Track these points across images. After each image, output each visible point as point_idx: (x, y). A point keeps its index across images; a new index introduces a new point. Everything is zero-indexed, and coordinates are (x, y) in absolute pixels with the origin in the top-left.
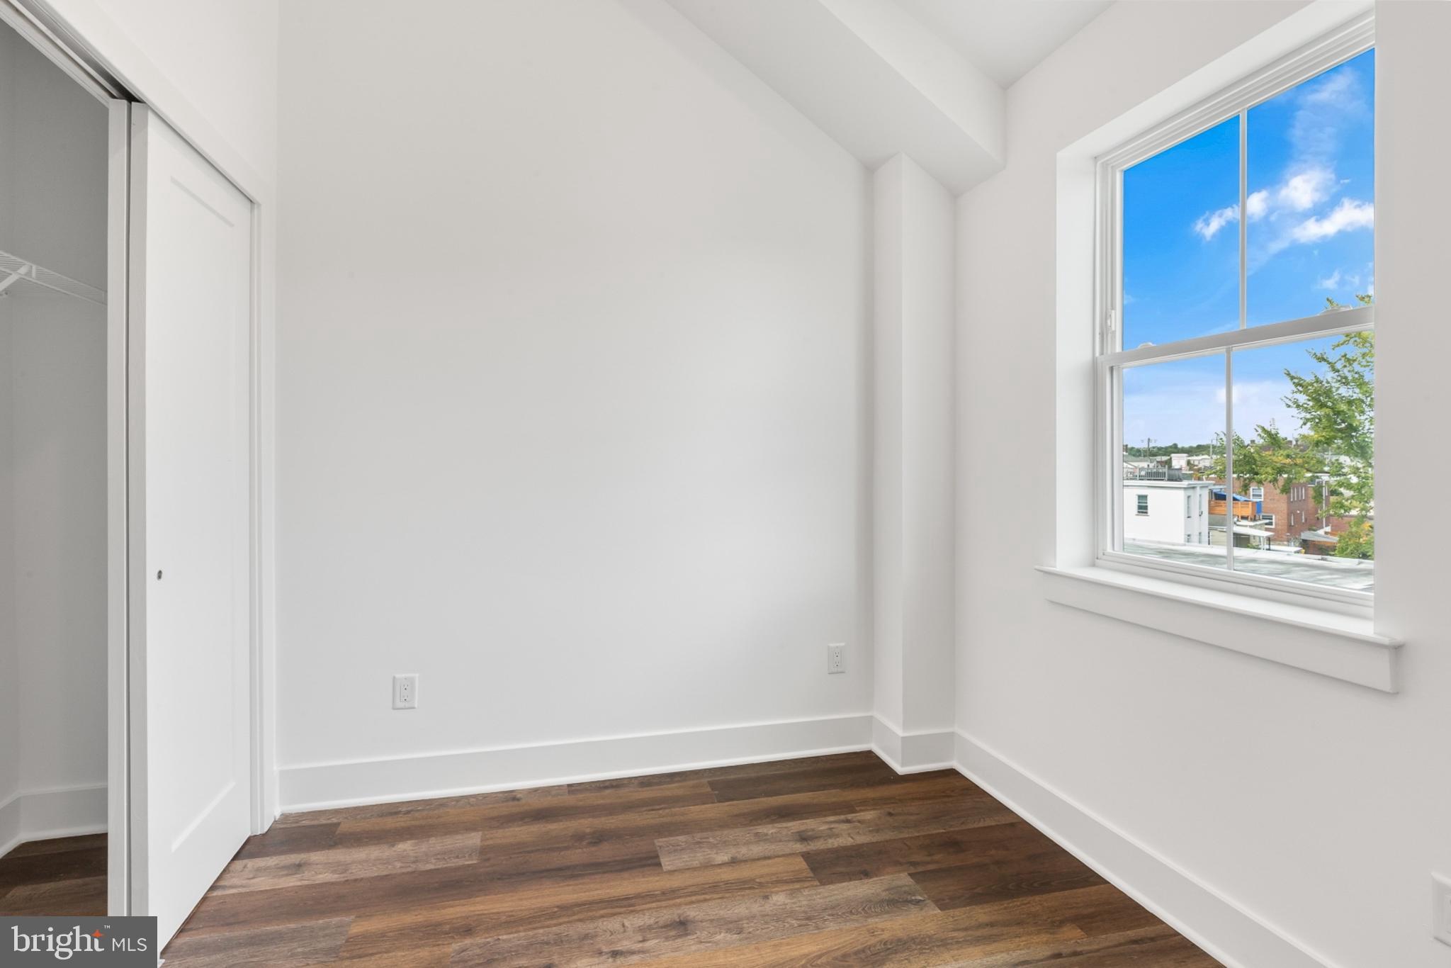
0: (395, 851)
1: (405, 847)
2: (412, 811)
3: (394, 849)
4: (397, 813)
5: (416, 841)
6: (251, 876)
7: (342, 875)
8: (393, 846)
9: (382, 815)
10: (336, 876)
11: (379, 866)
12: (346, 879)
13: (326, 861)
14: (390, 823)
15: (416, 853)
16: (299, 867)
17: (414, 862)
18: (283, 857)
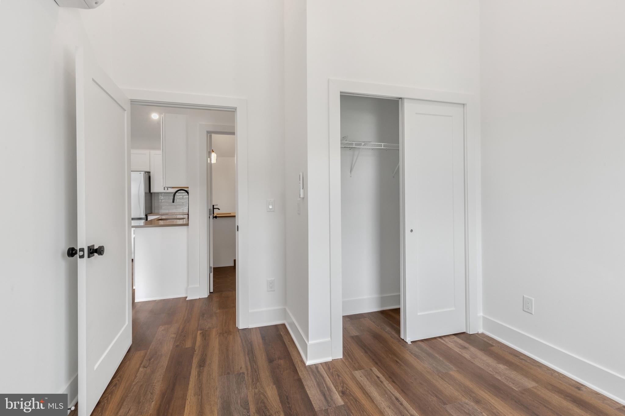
0: (496, 365)
1: (502, 367)
2: (524, 359)
3: (497, 364)
4: (517, 356)
5: (508, 368)
6: (451, 341)
7: (471, 359)
8: (498, 364)
9: (511, 354)
10: (470, 358)
11: (484, 365)
12: (470, 360)
13: (473, 352)
14: (510, 358)
15: (502, 371)
16: (465, 348)
17: (496, 373)
18: (464, 343)
